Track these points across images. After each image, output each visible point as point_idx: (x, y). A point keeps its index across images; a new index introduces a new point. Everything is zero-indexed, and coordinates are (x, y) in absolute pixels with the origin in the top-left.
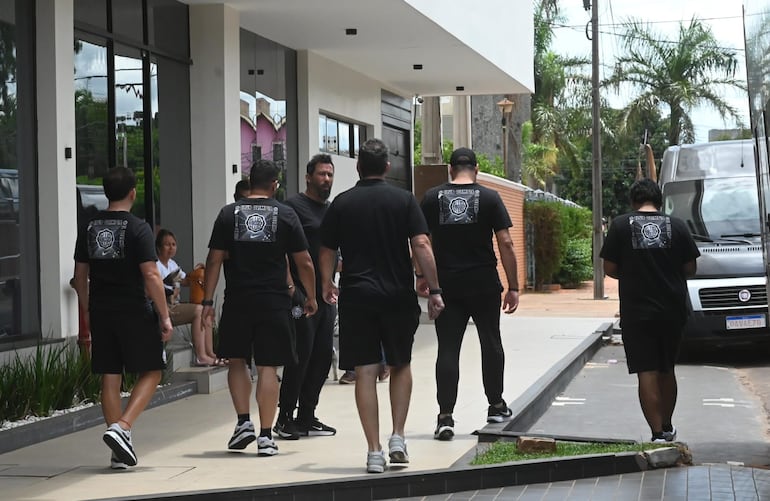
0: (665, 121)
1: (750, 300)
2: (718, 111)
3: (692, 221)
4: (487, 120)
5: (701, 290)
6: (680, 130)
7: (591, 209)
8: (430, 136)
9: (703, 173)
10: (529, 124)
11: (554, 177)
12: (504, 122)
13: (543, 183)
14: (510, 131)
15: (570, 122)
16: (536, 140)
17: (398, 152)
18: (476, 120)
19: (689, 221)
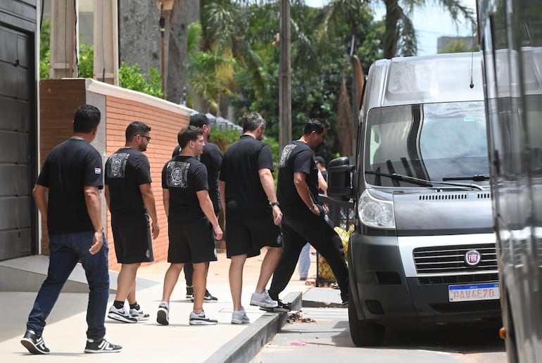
0: (379, 25)
1: (480, 263)
2: (448, 13)
3: (408, 159)
4: (140, 19)
5: (416, 250)
6: (398, 38)
7: (277, 140)
8: (61, 40)
9: (421, 95)
10: (196, 25)
11: (231, 98)
12: (162, 23)
13: (215, 105)
14: (171, 35)
15: (252, 23)
16: (206, 47)
17: (18, 61)
18: (126, 19)
19: (404, 160)
